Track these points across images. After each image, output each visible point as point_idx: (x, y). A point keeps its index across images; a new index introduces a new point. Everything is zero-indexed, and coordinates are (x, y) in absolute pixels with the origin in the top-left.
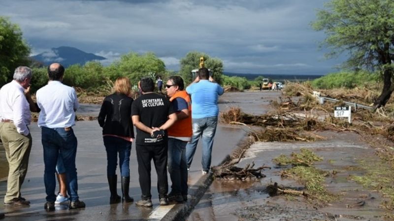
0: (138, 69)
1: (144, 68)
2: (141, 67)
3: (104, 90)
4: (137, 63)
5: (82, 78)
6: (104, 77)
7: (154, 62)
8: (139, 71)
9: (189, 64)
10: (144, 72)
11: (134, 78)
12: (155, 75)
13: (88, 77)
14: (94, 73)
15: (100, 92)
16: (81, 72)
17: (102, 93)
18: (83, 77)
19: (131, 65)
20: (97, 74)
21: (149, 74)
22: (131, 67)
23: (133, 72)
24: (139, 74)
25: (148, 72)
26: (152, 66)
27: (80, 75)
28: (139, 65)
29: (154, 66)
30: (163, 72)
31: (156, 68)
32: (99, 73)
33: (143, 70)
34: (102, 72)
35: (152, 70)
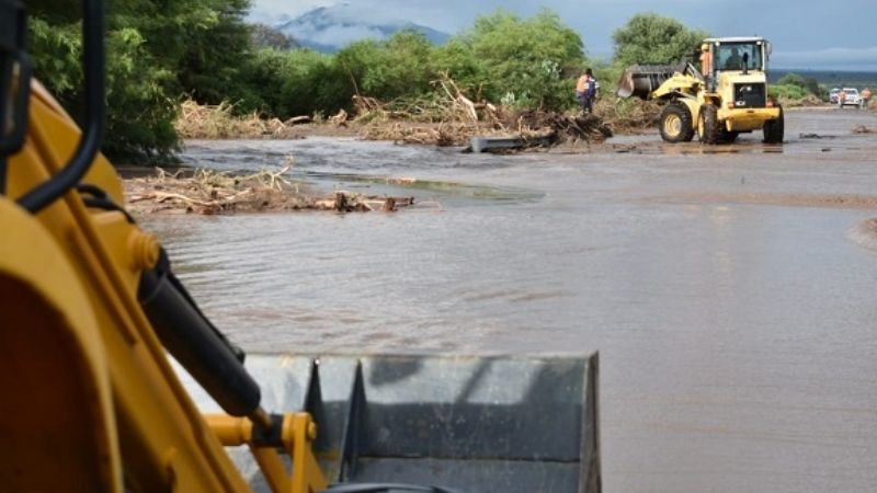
0: (515, 53)
1: (530, 49)
2: (525, 47)
3: (435, 104)
4: (515, 38)
5: (380, 72)
6: (433, 71)
7: (555, 36)
8: (520, 58)
9: (634, 43)
10: (533, 59)
11: (507, 74)
12: (558, 68)
13: (394, 72)
14: (408, 62)
15: (423, 111)
16: (378, 59)
17: (428, 112)
18: (383, 70)
19: (500, 42)
20: (416, 63)
21: (544, 64)
22: (499, 47)
23: (506, 59)
24: (519, 66)
25: (541, 60)
26: (551, 46)
27: (374, 66)
28: (520, 43)
29: (557, 47)
30: (577, 59)
31: (562, 50)
32: (422, 61)
33: (530, 55)
34: (429, 58)
35: (551, 55)
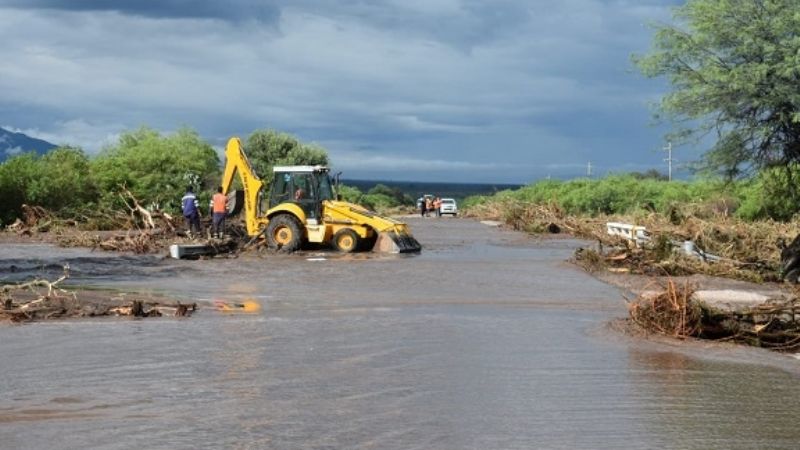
0: (160, 166)
1: (173, 163)
2: (167, 160)
3: (100, 213)
4: (159, 153)
5: (43, 184)
6: (94, 184)
7: (195, 151)
8: (163, 171)
10: (175, 172)
11: (152, 184)
12: (198, 180)
13: (56, 183)
14: (70, 174)
15: (89, 220)
16: (39, 172)
17: (94, 220)
18: (46, 182)
19: (144, 155)
20: (77, 175)
21: (186, 177)
22: (143, 161)
23: (149, 172)
24: (162, 178)
25: (183, 172)
26: (192, 159)
27: (37, 178)
28: (163, 156)
29: (197, 161)
30: (215, 173)
31: (202, 163)
32: (82, 174)
33: (173, 168)
34: (90, 171)
35: (192, 168)
